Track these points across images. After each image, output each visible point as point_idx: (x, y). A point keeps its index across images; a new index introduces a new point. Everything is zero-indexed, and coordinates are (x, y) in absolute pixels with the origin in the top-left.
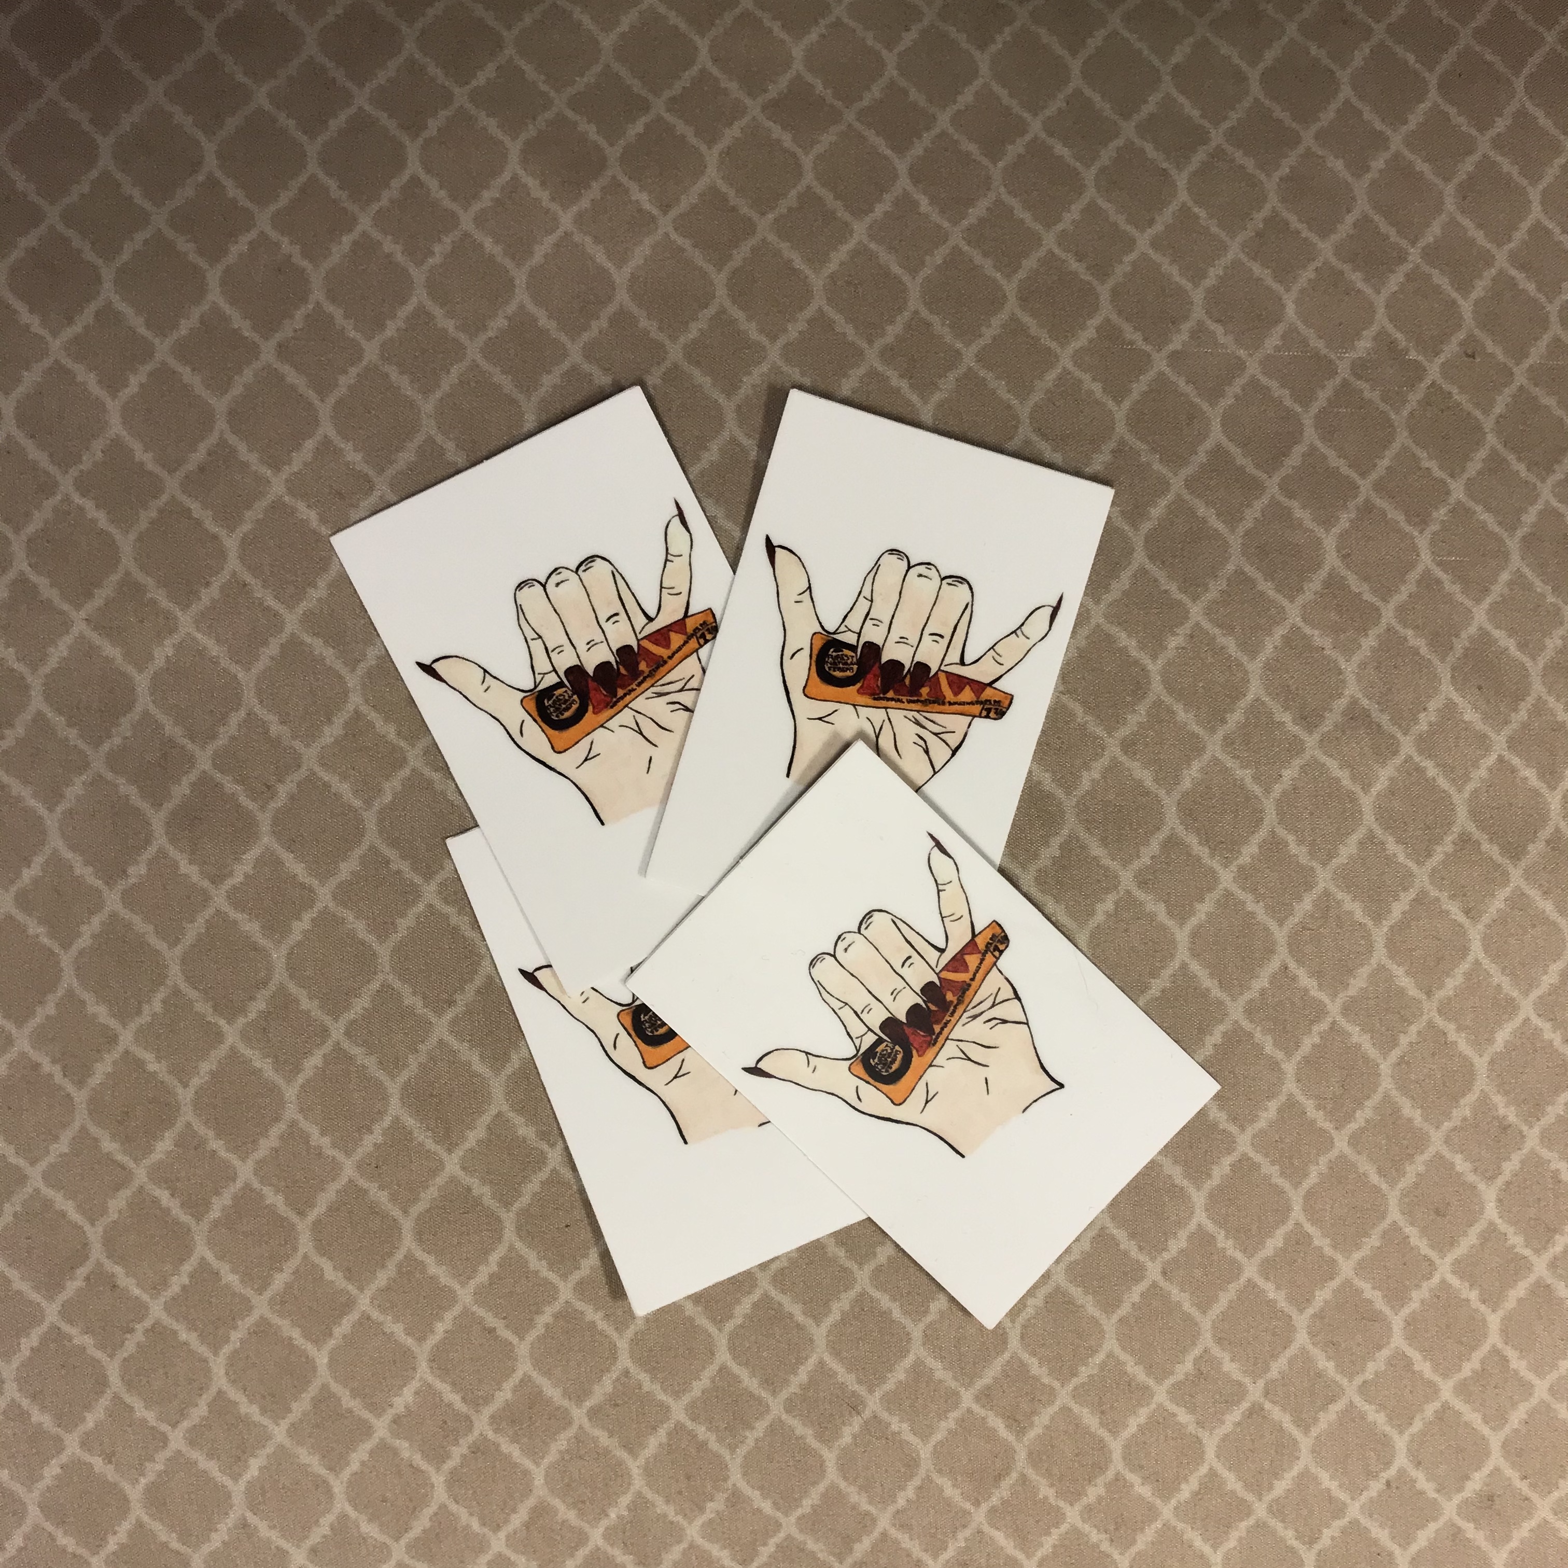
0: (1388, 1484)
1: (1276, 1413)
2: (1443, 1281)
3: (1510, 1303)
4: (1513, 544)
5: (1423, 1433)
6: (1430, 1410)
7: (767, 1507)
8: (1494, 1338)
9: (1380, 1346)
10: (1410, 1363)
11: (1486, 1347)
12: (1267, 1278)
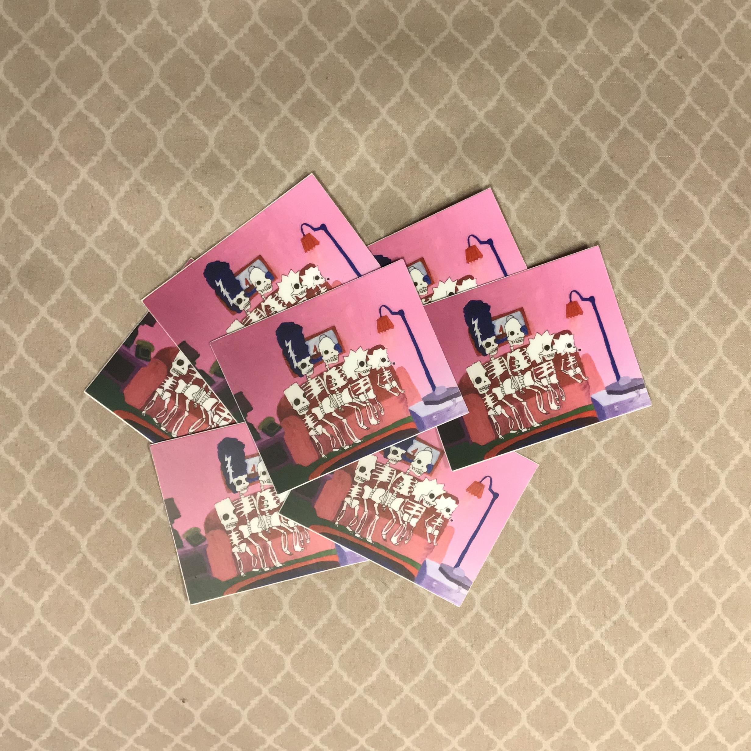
1: (560, 584)
2: (649, 520)
3: (682, 533)
6: (639, 585)
8: (673, 550)
9: (614, 552)
10: (629, 561)
11: (669, 554)
12: (558, 515)
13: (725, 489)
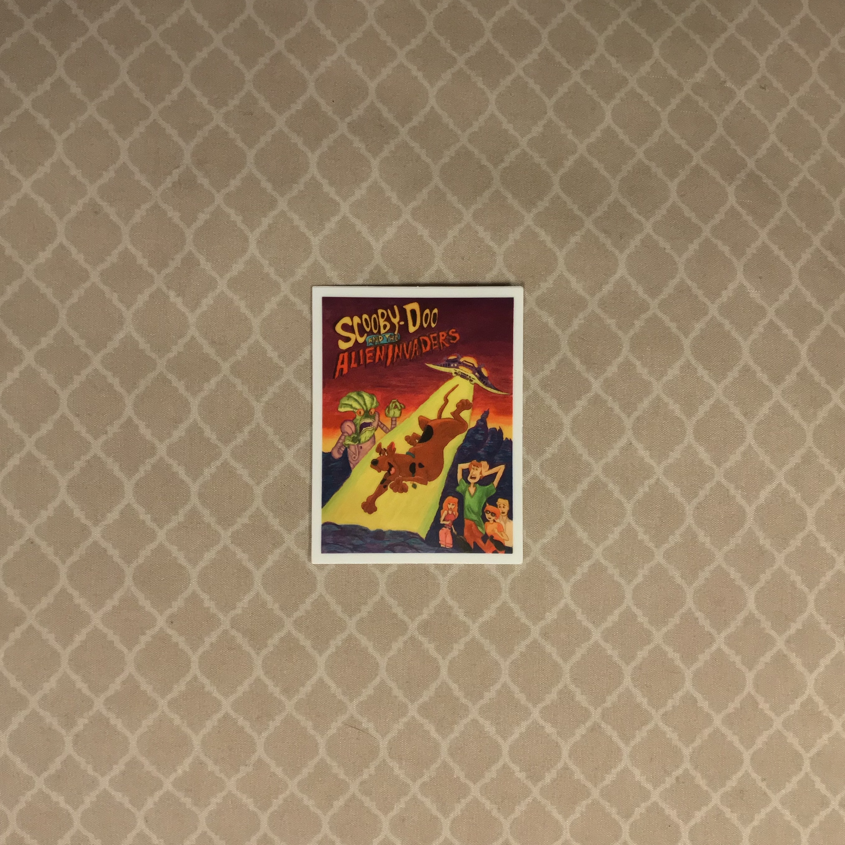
1: (609, 730)
3: (760, 666)
6: (707, 732)
8: (749, 688)
9: (676, 690)
10: (696, 701)
11: (745, 693)
12: (606, 641)
13: (815, 613)
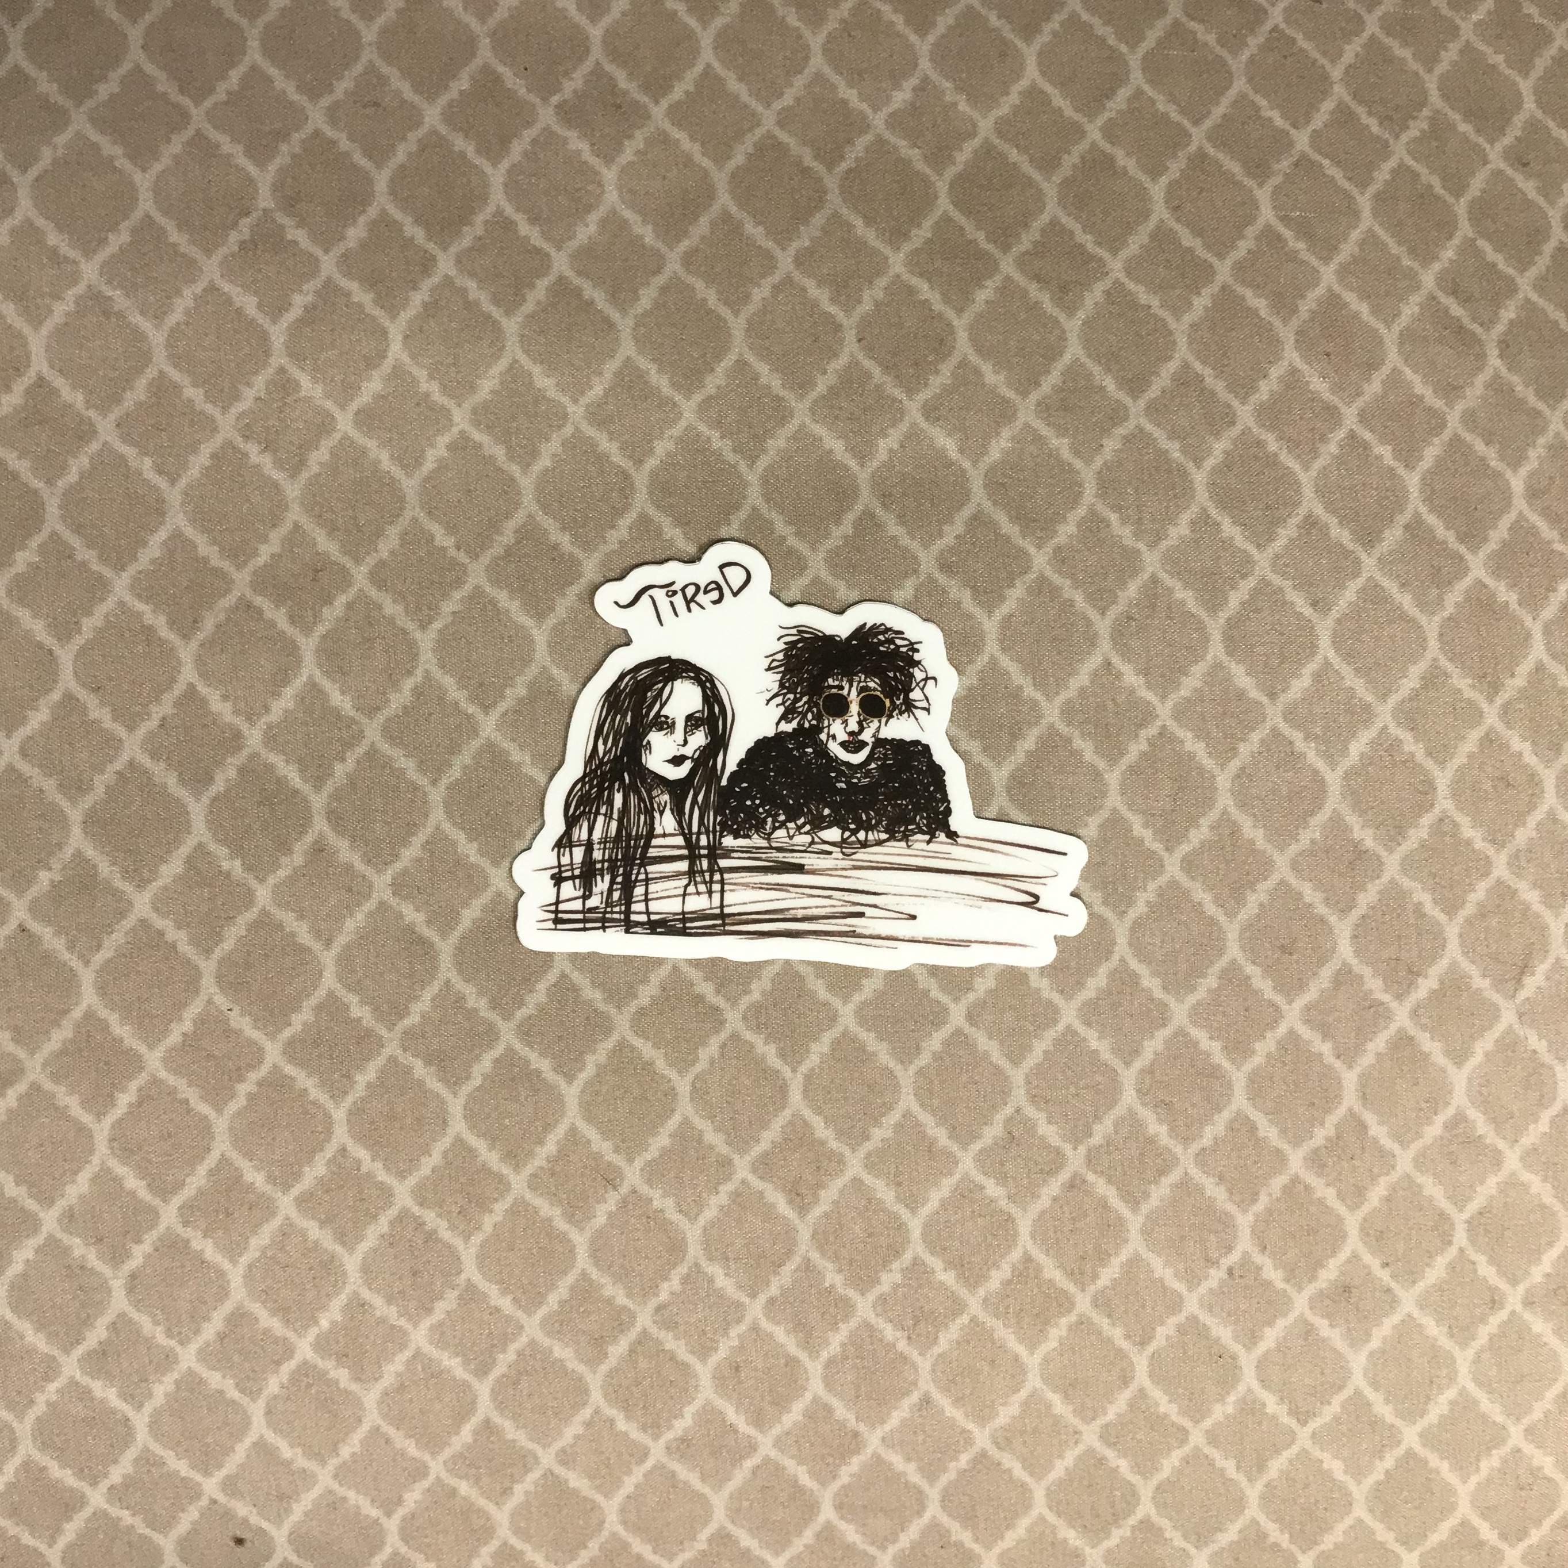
0: (1230, 1272)
4: (1364, 202)
5: (1269, 1211)
7: (506, 1304)
